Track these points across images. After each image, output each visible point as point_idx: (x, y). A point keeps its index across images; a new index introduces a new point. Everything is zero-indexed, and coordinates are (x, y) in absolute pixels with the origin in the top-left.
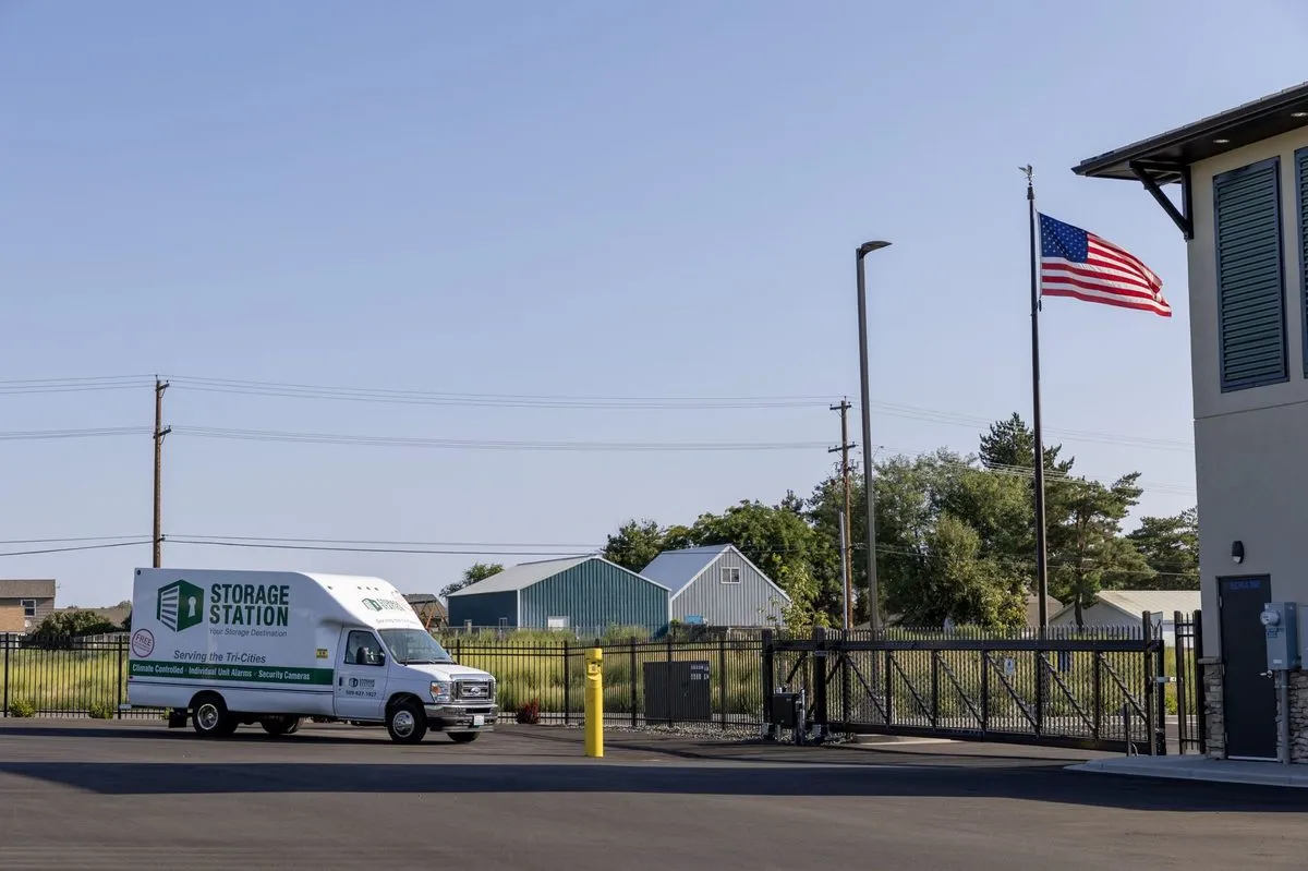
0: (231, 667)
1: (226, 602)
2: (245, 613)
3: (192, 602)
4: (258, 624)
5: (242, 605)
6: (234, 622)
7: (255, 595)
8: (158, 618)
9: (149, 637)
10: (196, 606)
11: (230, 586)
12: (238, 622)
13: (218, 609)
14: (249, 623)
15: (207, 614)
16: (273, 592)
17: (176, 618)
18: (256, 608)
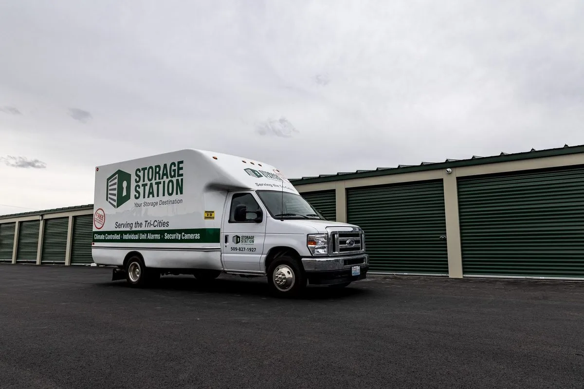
0: (147, 232)
1: (144, 181)
2: (155, 187)
3: (125, 184)
4: (164, 195)
6: (148, 197)
7: (161, 172)
8: (107, 200)
9: (103, 214)
10: (127, 188)
11: (146, 168)
12: (151, 196)
13: (139, 188)
14: (158, 196)
15: (133, 193)
16: (173, 168)
17: (115, 198)
18: (162, 183)
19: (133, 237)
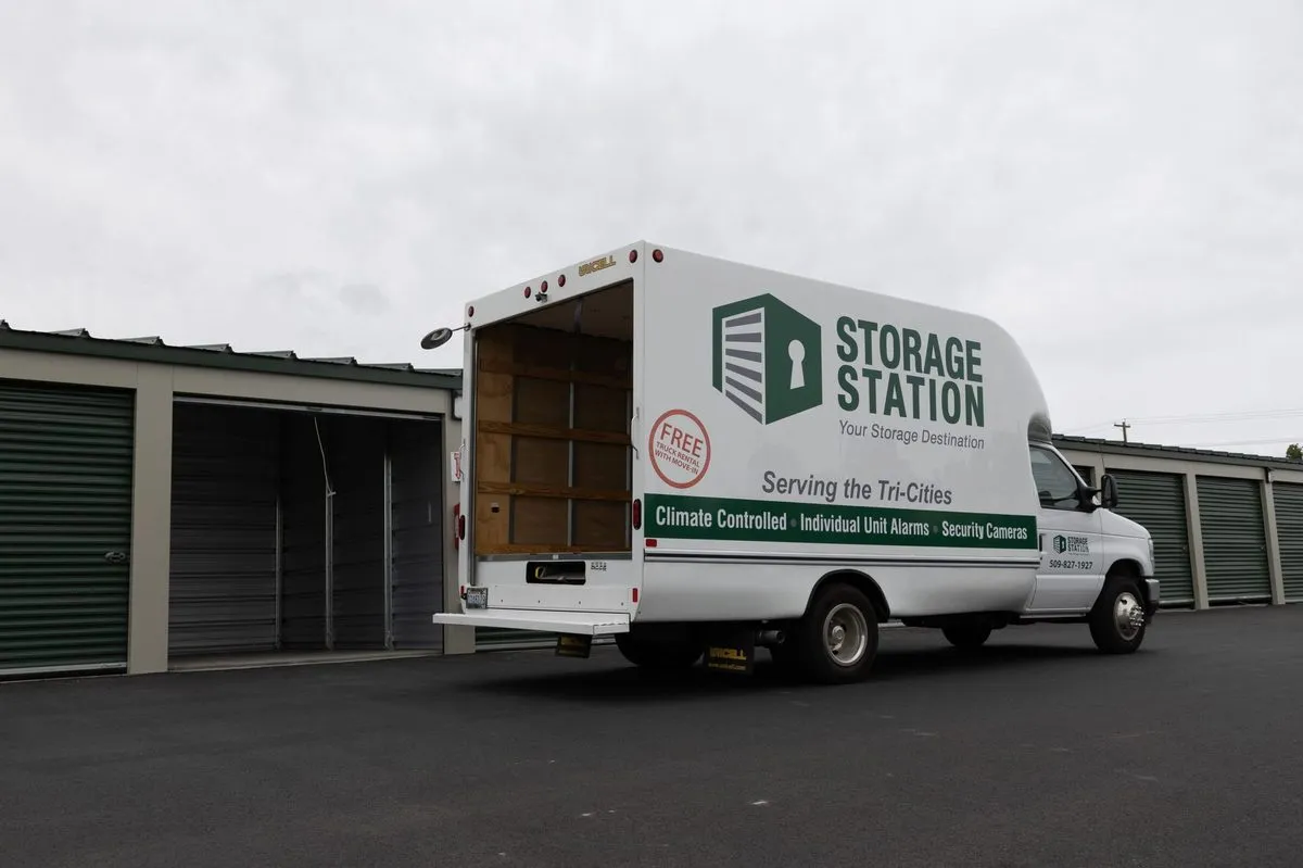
0: (889, 514)
1: (869, 361)
2: (907, 390)
3: (796, 351)
4: (933, 417)
5: (900, 370)
7: (923, 352)
9: (697, 433)
10: (804, 363)
11: (874, 326)
13: (854, 377)
14: (916, 415)
15: (830, 387)
16: (955, 352)
17: (760, 387)
18: (927, 383)
19: (838, 525)
